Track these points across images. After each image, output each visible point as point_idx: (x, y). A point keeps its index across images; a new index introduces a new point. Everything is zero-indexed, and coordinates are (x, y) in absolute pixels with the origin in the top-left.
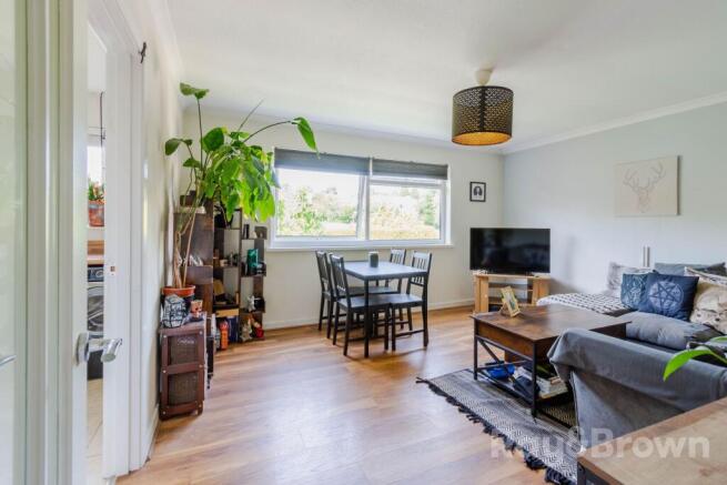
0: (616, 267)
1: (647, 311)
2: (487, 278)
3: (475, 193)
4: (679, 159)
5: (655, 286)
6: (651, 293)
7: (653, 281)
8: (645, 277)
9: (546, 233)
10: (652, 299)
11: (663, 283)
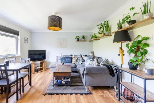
0: (57, 57)
1: (66, 63)
2: (34, 63)
3: (26, 41)
4: (66, 39)
5: (67, 59)
6: (67, 60)
7: (66, 58)
8: (65, 58)
9: (45, 51)
10: (67, 61)
11: (68, 58)
